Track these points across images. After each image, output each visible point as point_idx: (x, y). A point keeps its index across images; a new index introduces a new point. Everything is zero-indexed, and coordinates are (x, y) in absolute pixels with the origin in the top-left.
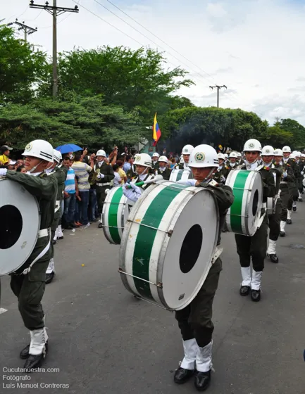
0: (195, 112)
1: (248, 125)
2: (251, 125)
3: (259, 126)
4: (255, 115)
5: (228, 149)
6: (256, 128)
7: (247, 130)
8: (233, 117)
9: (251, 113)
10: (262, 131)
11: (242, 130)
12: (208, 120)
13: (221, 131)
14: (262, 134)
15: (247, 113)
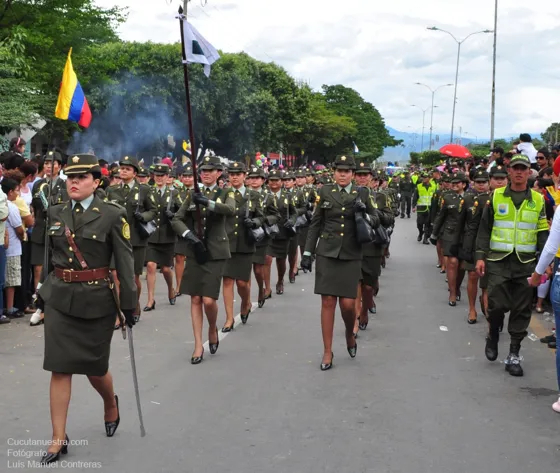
0: (144, 56)
1: (266, 95)
2: (274, 94)
3: (291, 99)
4: (282, 72)
5: (207, 153)
6: (283, 104)
7: (264, 106)
8: (236, 72)
9: (272, 65)
10: (299, 112)
11: (251, 106)
12: (175, 77)
13: (208, 106)
14: (298, 118)
15: (263, 66)
